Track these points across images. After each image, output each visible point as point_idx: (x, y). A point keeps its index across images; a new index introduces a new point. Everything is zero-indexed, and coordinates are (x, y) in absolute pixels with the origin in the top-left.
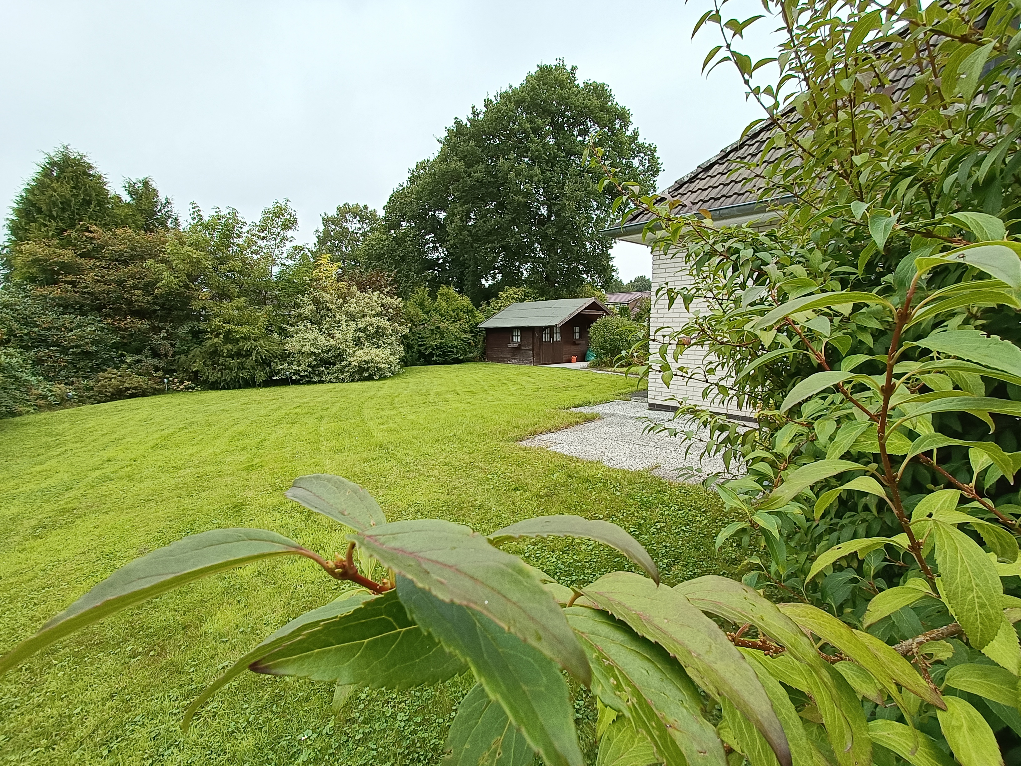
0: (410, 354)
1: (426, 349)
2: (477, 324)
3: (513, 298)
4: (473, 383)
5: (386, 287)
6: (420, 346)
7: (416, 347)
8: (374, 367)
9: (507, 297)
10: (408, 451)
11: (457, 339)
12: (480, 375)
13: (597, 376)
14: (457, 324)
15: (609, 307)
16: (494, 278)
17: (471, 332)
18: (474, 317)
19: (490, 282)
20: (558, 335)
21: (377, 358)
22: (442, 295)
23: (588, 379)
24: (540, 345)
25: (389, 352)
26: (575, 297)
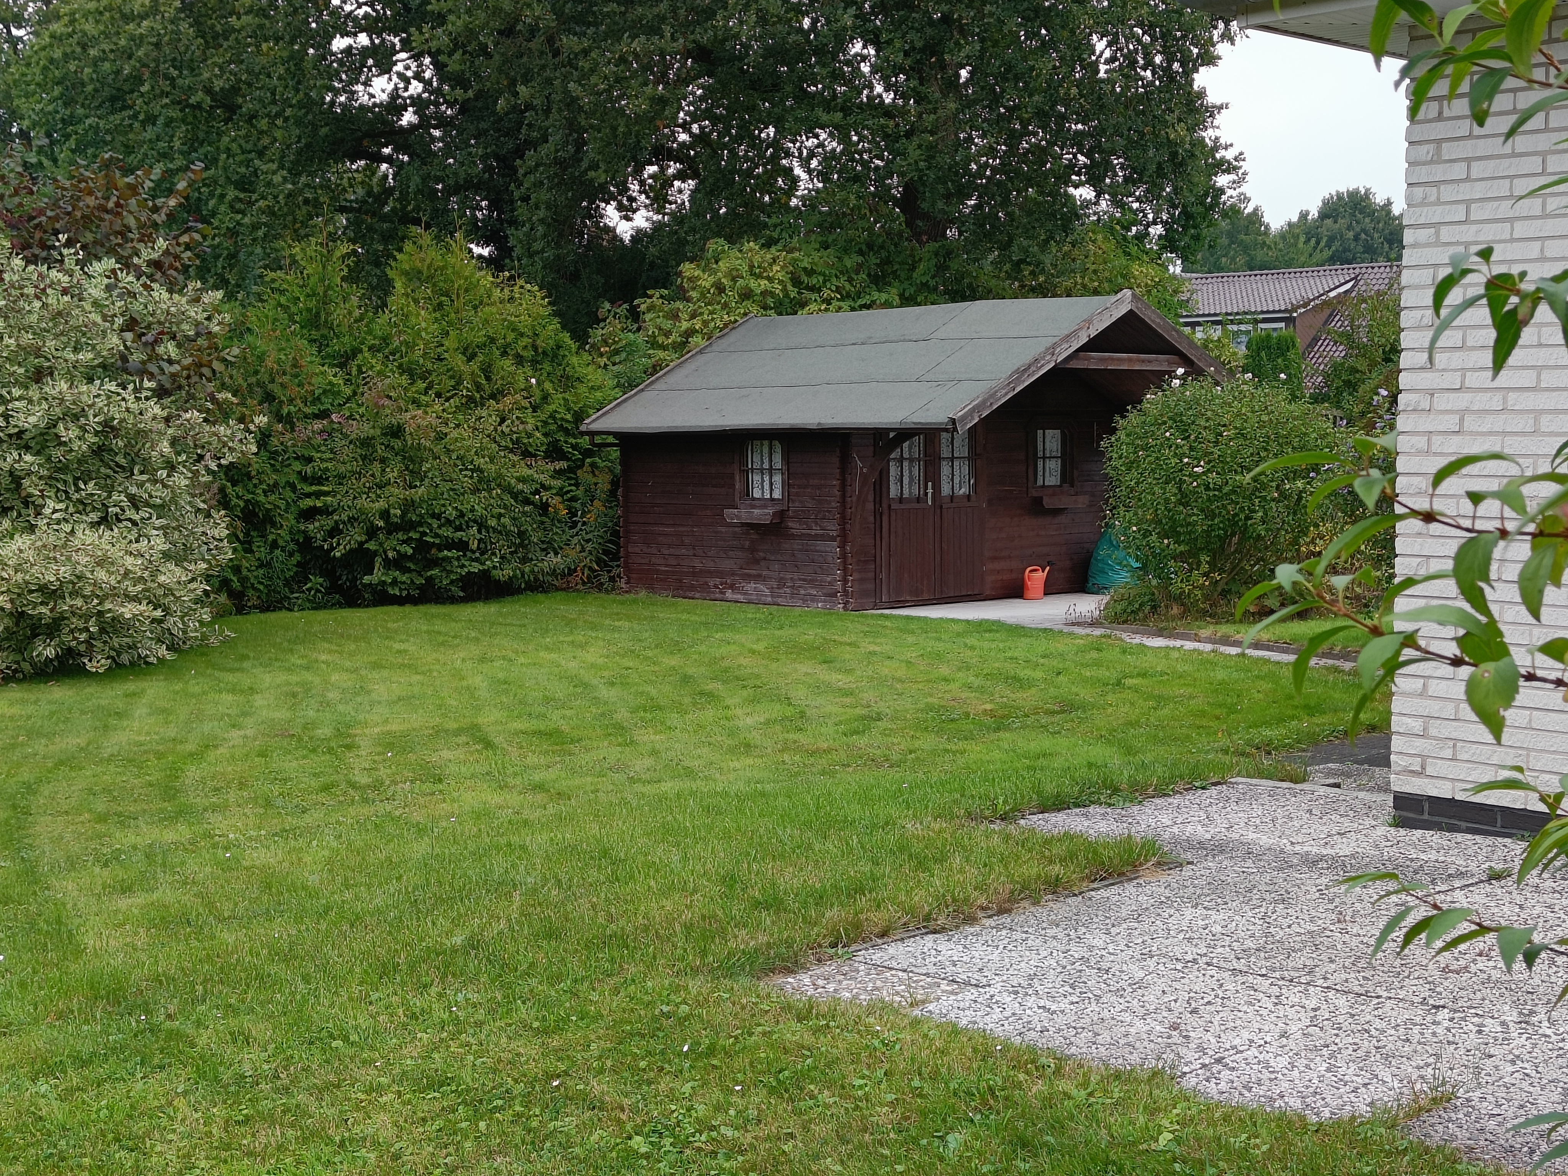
0: (261, 551)
1: (334, 532)
2: (579, 417)
3: (746, 295)
4: (560, 690)
5: (147, 239)
6: (309, 514)
7: (289, 521)
8: (87, 617)
9: (720, 289)
10: (246, 1022)
11: (483, 483)
12: (593, 655)
13: (1146, 662)
14: (488, 415)
15: (1199, 334)
16: (659, 200)
17: (554, 452)
18: (568, 381)
19: (642, 220)
20: (962, 470)
21: (101, 574)
22: (414, 276)
23: (1103, 673)
24: (878, 514)
25: (160, 543)
26: (1042, 291)
